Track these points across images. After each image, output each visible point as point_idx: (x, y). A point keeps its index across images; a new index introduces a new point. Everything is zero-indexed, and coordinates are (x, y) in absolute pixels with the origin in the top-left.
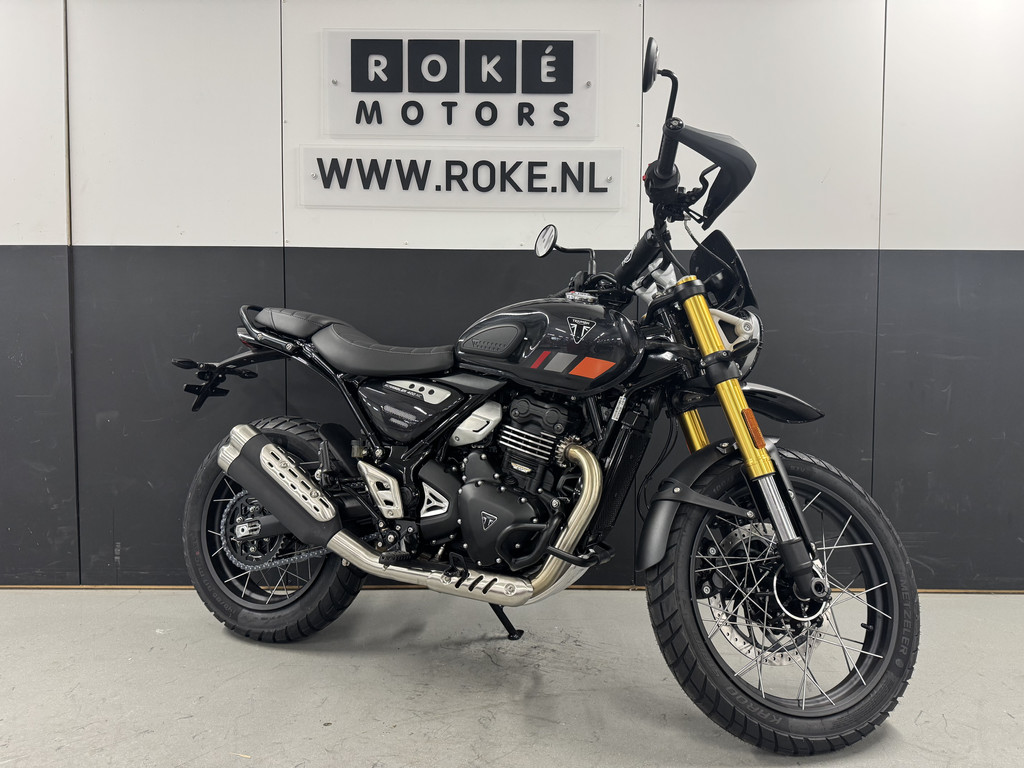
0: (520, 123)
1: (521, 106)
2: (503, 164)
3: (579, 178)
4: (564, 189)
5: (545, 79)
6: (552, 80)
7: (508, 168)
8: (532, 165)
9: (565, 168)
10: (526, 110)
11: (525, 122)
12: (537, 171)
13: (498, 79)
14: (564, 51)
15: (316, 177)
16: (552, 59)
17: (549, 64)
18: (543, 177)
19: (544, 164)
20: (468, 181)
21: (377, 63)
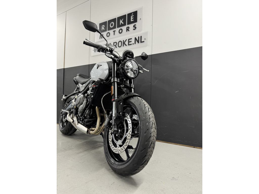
0: (127, 31)
1: (127, 27)
2: (123, 41)
3: (138, 40)
4: (135, 43)
5: (132, 20)
7: (124, 41)
8: (129, 39)
9: (135, 38)
10: (128, 28)
11: (128, 31)
13: (123, 23)
14: (135, 13)
15: (93, 50)
16: (133, 16)
17: (132, 17)
18: (131, 41)
19: (131, 39)
20: (117, 46)
21: (103, 27)
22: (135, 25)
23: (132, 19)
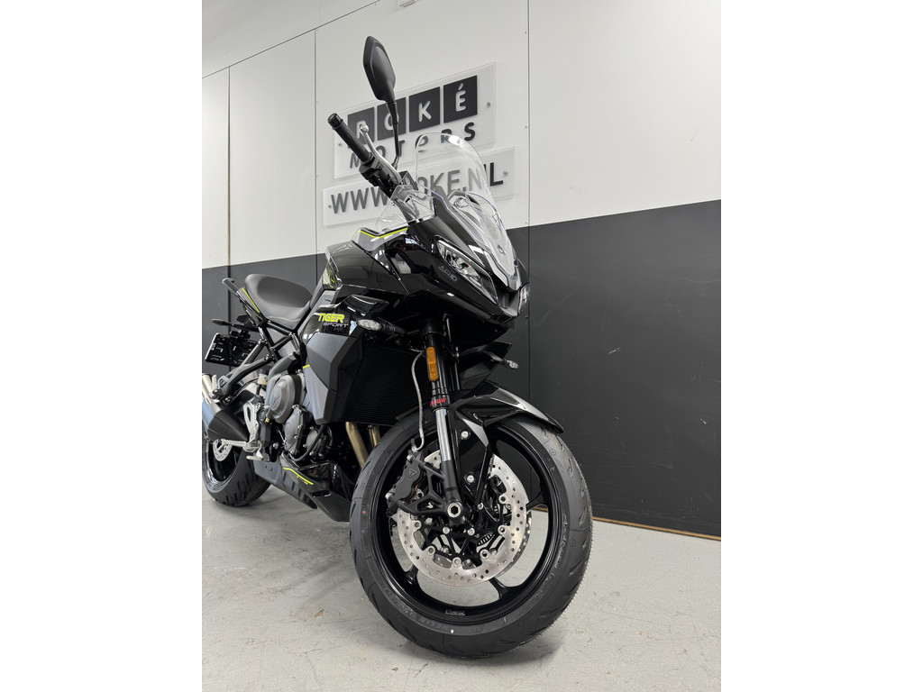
0: (442, 144)
1: (443, 132)
2: (432, 177)
5: (459, 108)
6: (463, 108)
7: (435, 180)
10: (446, 135)
12: (454, 177)
13: (429, 117)
14: (470, 84)
15: (330, 206)
16: (463, 93)
17: (461, 97)
18: (457, 181)
19: (457, 172)
22: (472, 124)
23: (461, 105)
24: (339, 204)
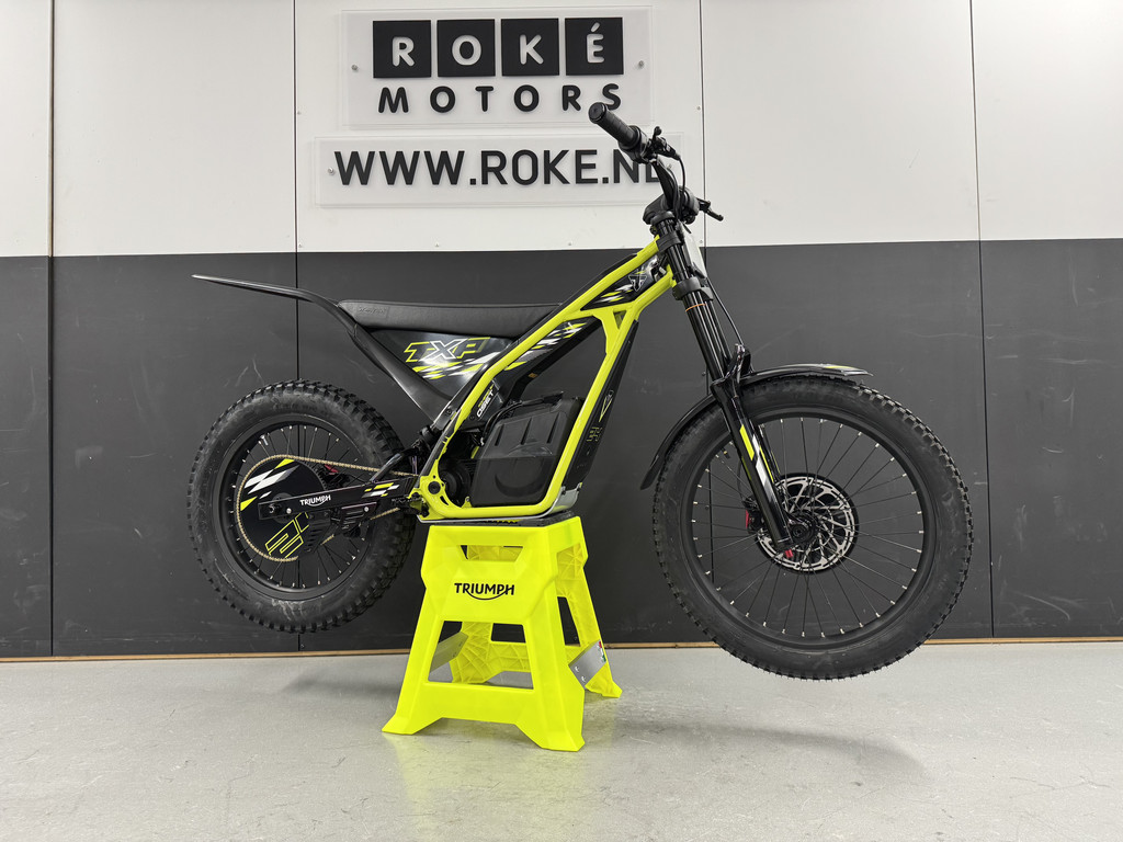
0: (565, 108)
1: (566, 89)
2: (547, 153)
3: (634, 167)
4: (617, 180)
5: (592, 59)
6: (600, 60)
7: (552, 159)
8: (579, 154)
9: (617, 156)
10: (571, 94)
11: (570, 106)
12: (586, 160)
13: (539, 60)
14: (612, 29)
15: (332, 173)
16: (599, 37)
17: (596, 43)
18: (593, 166)
19: (594, 152)
20: (507, 173)
21: (403, 46)
22: (615, 87)
23: (596, 54)
24: (353, 168)
